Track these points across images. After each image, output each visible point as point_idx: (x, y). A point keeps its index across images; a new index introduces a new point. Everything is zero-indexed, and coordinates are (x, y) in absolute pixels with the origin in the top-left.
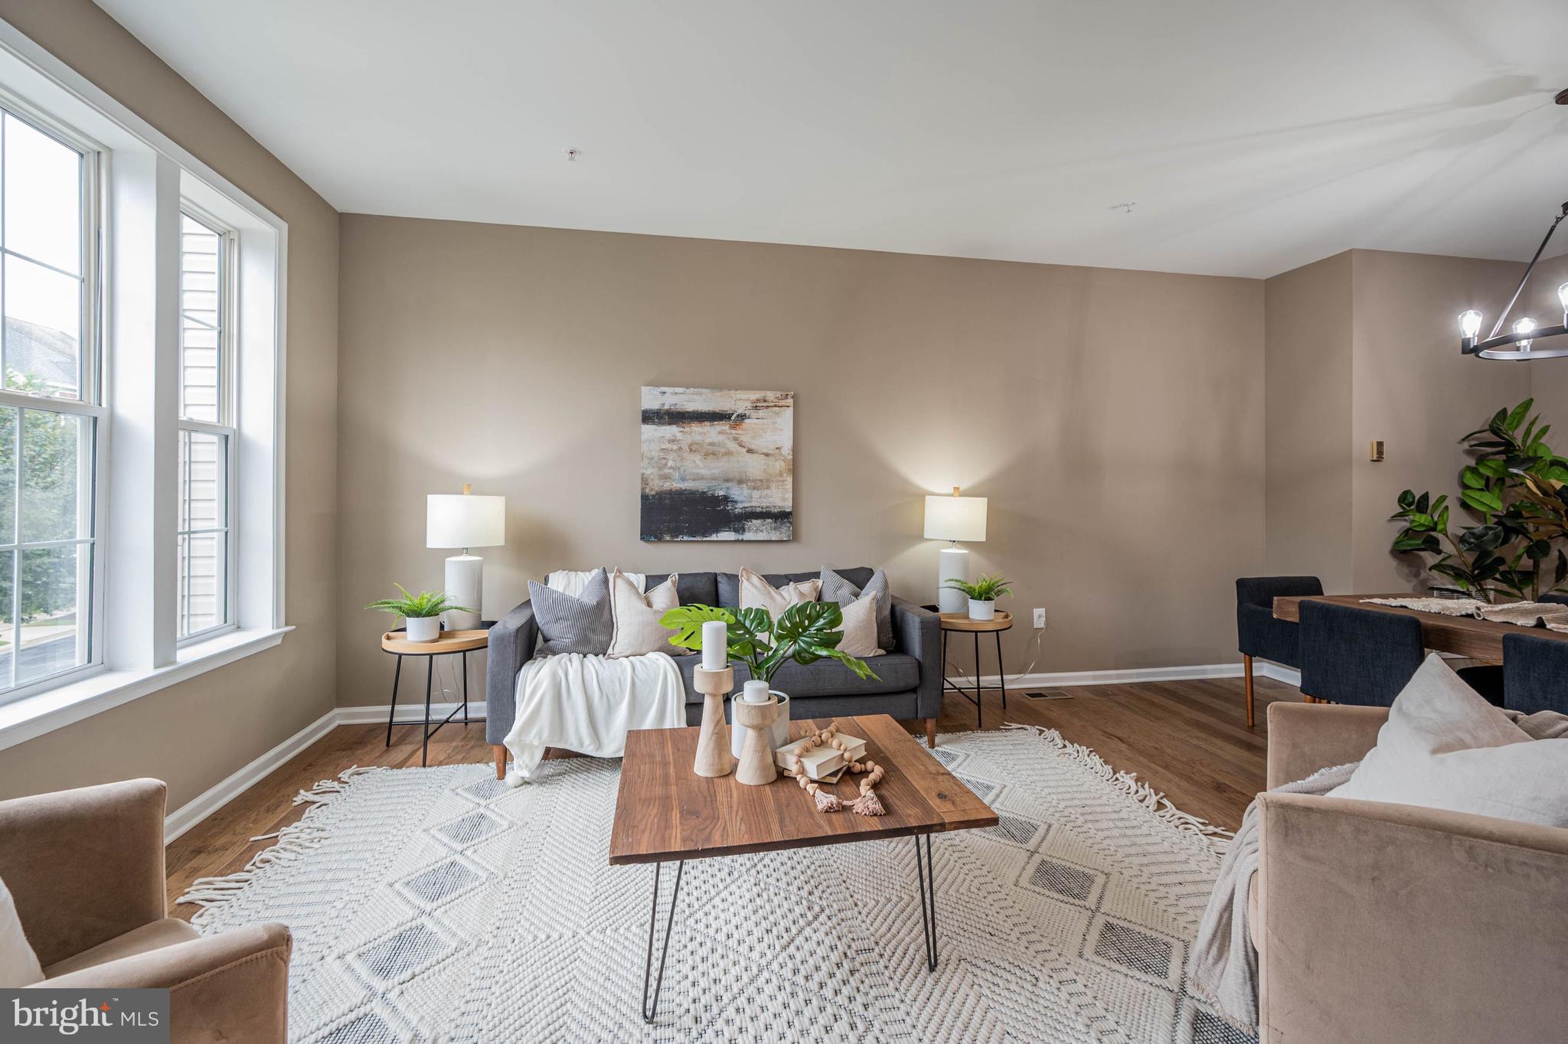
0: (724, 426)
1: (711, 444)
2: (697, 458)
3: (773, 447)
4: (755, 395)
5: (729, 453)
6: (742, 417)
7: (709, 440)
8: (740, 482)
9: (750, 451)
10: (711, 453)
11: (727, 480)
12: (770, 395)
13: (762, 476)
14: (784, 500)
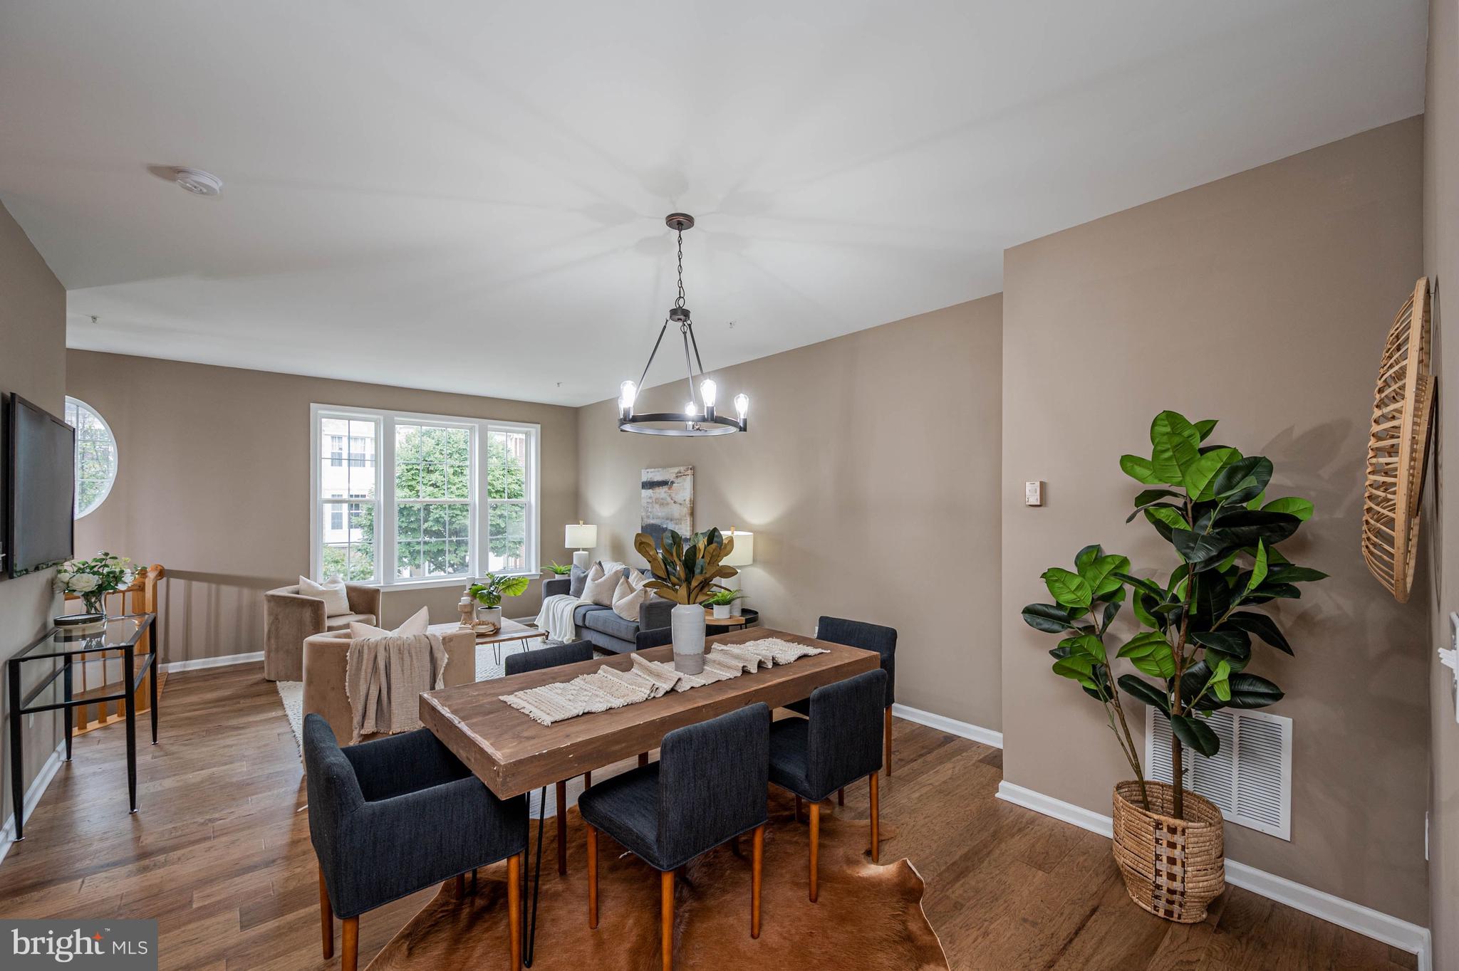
0: (665, 489)
1: (662, 499)
2: (657, 506)
3: (683, 499)
4: (676, 470)
5: (668, 504)
6: (672, 482)
7: (661, 497)
8: (671, 520)
9: (675, 502)
10: (662, 503)
11: (667, 519)
12: (682, 469)
13: (679, 517)
14: (686, 531)
